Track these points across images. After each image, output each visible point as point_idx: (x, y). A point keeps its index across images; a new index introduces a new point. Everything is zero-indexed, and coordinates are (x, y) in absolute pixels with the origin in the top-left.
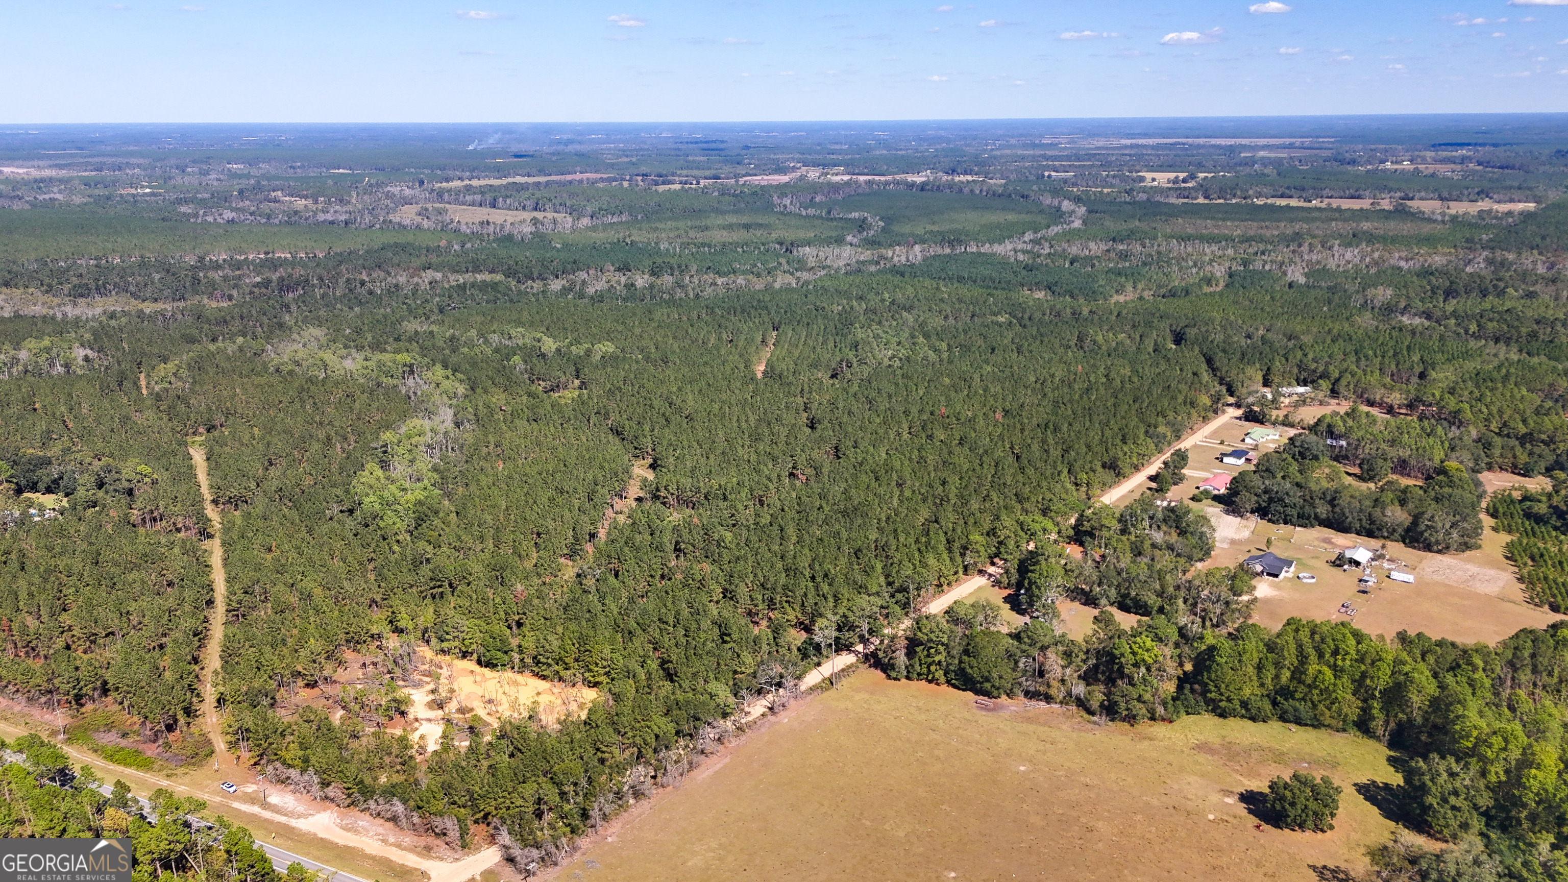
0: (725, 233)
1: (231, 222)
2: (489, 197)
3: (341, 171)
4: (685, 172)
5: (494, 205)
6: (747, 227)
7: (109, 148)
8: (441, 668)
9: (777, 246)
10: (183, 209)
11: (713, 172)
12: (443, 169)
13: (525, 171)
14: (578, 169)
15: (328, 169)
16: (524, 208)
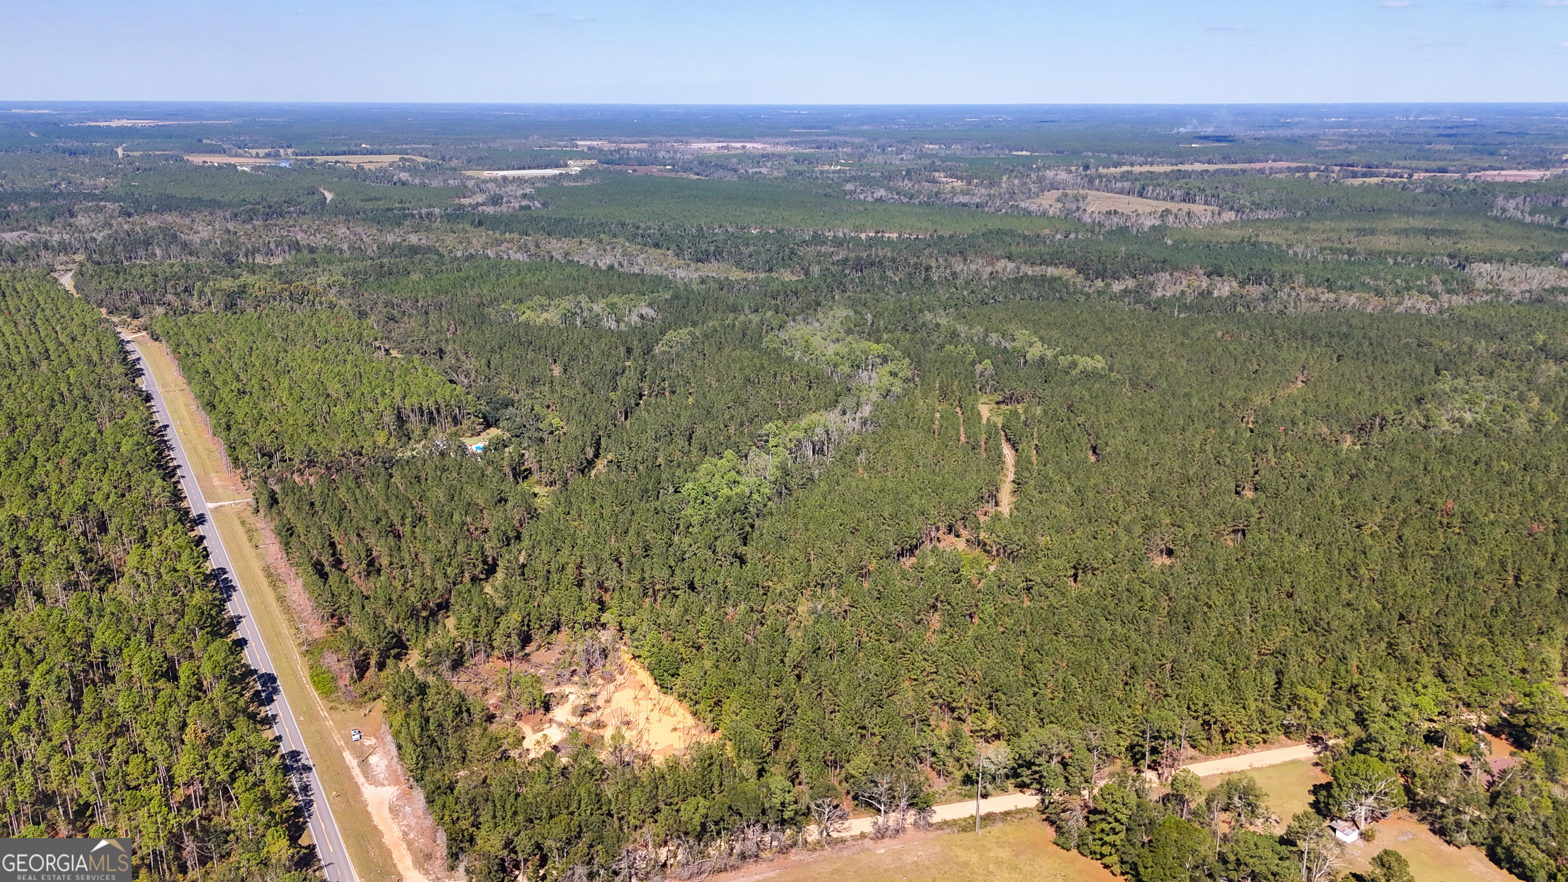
0: (1394, 239)
1: (880, 200)
2: (1138, 186)
3: (1024, 153)
4: (1401, 163)
5: (1141, 195)
6: (1428, 233)
7: (848, 127)
8: (622, 673)
9: (1446, 260)
10: (849, 187)
11: (1440, 164)
12: (1120, 153)
13: (1206, 159)
14: (1272, 156)
15: (1010, 151)
16: (1172, 198)
